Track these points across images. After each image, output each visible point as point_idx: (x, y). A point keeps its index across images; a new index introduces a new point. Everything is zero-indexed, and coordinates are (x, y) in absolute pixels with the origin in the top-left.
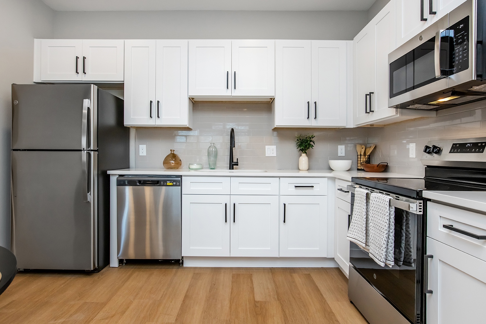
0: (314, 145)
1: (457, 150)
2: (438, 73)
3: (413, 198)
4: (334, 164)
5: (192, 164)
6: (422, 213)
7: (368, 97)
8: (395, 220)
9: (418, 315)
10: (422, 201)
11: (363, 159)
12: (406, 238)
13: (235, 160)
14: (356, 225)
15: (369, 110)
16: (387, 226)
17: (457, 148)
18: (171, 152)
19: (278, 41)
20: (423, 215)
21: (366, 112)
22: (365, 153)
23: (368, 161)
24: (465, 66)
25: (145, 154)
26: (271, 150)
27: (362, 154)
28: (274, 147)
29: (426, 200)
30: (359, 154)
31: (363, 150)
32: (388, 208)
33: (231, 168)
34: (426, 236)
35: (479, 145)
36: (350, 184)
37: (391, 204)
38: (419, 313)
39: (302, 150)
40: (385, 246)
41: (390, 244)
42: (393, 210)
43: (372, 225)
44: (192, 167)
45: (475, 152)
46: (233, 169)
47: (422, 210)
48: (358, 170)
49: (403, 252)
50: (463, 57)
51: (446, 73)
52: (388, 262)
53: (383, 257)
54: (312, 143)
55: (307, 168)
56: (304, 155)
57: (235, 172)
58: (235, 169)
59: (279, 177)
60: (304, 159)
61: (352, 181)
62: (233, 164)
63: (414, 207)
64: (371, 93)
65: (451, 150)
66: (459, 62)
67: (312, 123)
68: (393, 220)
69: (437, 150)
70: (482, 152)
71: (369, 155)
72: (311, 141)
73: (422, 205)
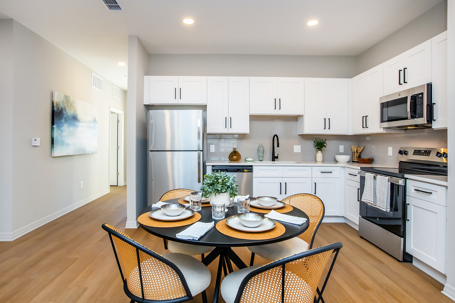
0: (326, 145)
1: (417, 154)
2: (409, 116)
3: (400, 178)
4: (339, 158)
5: (248, 158)
6: (404, 185)
7: (364, 118)
8: (391, 188)
9: (402, 232)
10: (404, 179)
11: (356, 155)
12: (395, 197)
13: (276, 155)
14: (367, 192)
15: (365, 125)
16: (387, 191)
17: (417, 153)
18: (234, 150)
19: (307, 79)
20: (405, 186)
21: (363, 127)
22: (357, 150)
23: (359, 157)
24: (422, 116)
25: (214, 151)
26: (297, 149)
27: (355, 151)
28: (299, 147)
29: (406, 179)
30: (353, 151)
31: (356, 149)
32: (387, 183)
33: (273, 160)
34: (406, 195)
35: (428, 152)
36: (359, 171)
37: (389, 181)
38: (403, 231)
39: (319, 149)
40: (386, 201)
41: (388, 200)
42: (390, 184)
43: (378, 192)
44: (247, 159)
45: (425, 155)
46: (274, 161)
47: (404, 183)
48: (353, 161)
49: (394, 204)
50: (421, 111)
51: (413, 117)
52: (387, 209)
53: (385, 206)
54: (325, 144)
55: (321, 160)
56: (320, 152)
57: (276, 163)
58: (276, 161)
59: (312, 166)
60: (319, 155)
61: (361, 169)
62: (274, 158)
63: (401, 182)
64: (366, 116)
65: (413, 153)
66: (419, 113)
67: (327, 132)
68: (390, 189)
69: (406, 153)
70: (429, 156)
71: (360, 152)
72: (325, 143)
73: (404, 181)
